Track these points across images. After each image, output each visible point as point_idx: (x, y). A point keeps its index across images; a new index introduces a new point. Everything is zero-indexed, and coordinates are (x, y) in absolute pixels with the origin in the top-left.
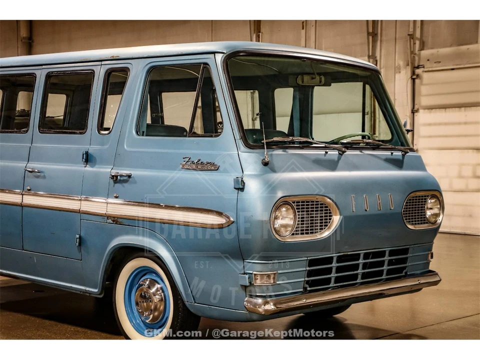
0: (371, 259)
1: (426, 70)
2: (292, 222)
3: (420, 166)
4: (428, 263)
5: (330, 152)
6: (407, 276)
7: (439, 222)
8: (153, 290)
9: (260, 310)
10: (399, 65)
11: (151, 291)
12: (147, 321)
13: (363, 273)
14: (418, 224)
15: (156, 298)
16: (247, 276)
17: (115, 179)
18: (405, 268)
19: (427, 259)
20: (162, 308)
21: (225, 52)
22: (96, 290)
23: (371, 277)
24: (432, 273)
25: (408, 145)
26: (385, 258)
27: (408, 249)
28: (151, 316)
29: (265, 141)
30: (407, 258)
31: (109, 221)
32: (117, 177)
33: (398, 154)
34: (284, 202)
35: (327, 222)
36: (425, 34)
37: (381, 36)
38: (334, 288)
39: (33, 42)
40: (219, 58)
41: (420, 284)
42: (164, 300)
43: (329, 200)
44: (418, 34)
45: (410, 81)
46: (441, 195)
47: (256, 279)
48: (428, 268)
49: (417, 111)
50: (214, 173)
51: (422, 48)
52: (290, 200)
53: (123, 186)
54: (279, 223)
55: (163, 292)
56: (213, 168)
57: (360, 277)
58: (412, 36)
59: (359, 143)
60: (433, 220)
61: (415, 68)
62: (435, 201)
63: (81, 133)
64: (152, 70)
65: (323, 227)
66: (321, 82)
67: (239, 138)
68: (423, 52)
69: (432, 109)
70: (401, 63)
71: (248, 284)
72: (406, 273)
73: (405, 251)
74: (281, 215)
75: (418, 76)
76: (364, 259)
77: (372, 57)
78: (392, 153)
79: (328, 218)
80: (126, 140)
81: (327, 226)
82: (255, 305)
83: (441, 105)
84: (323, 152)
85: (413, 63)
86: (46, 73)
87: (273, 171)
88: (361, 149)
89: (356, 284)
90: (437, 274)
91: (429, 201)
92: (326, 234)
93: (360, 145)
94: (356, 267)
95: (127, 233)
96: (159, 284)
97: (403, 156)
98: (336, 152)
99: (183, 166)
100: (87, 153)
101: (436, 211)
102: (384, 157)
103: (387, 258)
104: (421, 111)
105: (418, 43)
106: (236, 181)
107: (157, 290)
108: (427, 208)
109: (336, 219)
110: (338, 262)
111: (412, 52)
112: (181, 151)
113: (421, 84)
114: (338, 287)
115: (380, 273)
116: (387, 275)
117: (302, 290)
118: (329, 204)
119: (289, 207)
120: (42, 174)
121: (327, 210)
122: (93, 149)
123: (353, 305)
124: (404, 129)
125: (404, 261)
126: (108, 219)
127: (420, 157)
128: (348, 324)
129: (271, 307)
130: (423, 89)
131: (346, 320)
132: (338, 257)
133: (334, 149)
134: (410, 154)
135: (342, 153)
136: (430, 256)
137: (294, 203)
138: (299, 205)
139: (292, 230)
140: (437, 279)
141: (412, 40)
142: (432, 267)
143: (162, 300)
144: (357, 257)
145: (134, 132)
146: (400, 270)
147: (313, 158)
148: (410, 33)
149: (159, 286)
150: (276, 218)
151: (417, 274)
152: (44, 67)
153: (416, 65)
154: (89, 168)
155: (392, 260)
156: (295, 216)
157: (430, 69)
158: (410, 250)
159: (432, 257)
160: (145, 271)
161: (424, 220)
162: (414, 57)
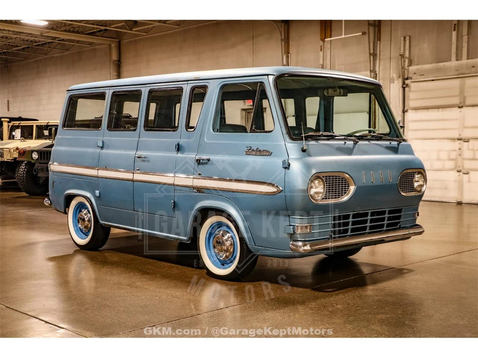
0: (376, 216)
1: (413, 80)
2: (322, 191)
3: (409, 151)
4: (415, 219)
5: (348, 142)
6: (400, 228)
7: (423, 190)
8: (226, 237)
9: (301, 250)
10: (393, 77)
11: (225, 238)
12: (221, 259)
13: (370, 226)
14: (409, 192)
15: (228, 243)
16: (292, 227)
17: (199, 162)
18: (399, 222)
19: (414, 216)
20: (232, 250)
21: (275, 74)
22: (186, 238)
23: (376, 229)
24: (418, 226)
25: (402, 137)
26: (386, 216)
27: (402, 209)
28: (225, 255)
29: (303, 135)
30: (400, 216)
31: (194, 191)
32: (200, 160)
33: (395, 143)
34: (317, 177)
35: (346, 191)
36: (412, 55)
37: (380, 56)
38: (350, 236)
39: (121, 63)
40: (271, 78)
41: (409, 234)
42: (233, 244)
43: (347, 175)
44: (407, 54)
45: (401, 89)
46: (425, 172)
47: (298, 229)
48: (415, 222)
49: (407, 111)
50: (269, 157)
51: (410, 64)
52: (321, 175)
53: (205, 167)
54: (313, 191)
55: (232, 239)
56: (267, 154)
57: (368, 228)
58: (402, 56)
59: (367, 136)
60: (419, 189)
61: (405, 79)
62: (421, 176)
63: (174, 131)
64: (223, 87)
65: (343, 194)
66: (340, 93)
67: (285, 133)
68: (411, 68)
69: (418, 109)
70: (395, 76)
71: (292, 232)
72: (400, 226)
73: (400, 211)
74: (315, 185)
75: (407, 85)
76: (371, 216)
77: (373, 72)
78: (390, 143)
79: (347, 187)
80: (206, 135)
81: (345, 193)
82: (297, 246)
83: (425, 107)
84: (343, 142)
85: (403, 76)
86: (149, 90)
87: (309, 155)
88: (369, 140)
89: (366, 233)
90: (421, 227)
91: (416, 176)
92: (345, 198)
93: (368, 137)
94: (366, 222)
95: (207, 199)
96: (229, 233)
97: (398, 144)
98: (352, 143)
99: (246, 152)
100: (178, 144)
101: (421, 183)
102: (385, 146)
103: (387, 216)
104: (409, 111)
105: (407, 61)
106: (284, 162)
107: (228, 238)
108: (415, 181)
109: (352, 188)
110: (353, 218)
111: (403, 68)
112: (245, 143)
113: (410, 91)
114: (353, 235)
115: (382, 226)
116: (387, 227)
117: (328, 237)
118: (347, 178)
119: (320, 180)
120: (147, 159)
121: (346, 182)
122: (182, 142)
123: (363, 248)
124: (399, 126)
125: (399, 217)
126: (194, 189)
127: (409, 145)
128: (359, 262)
129: (308, 248)
130: (411, 95)
131: (357, 260)
132: (354, 215)
133: (350, 140)
134: (403, 143)
135: (355, 143)
136: (417, 214)
137: (323, 177)
138: (327, 179)
139: (322, 195)
140: (422, 230)
141: (403, 59)
142: (417, 222)
143: (231, 245)
144: (366, 215)
145: (211, 130)
146: (396, 224)
147: (336, 146)
148: (401, 54)
149: (229, 235)
150: (311, 187)
151: (408, 227)
152: (147, 85)
153: (406, 77)
154: (180, 155)
155: (390, 217)
156: (324, 186)
157: (416, 80)
158: (403, 210)
159: (418, 215)
160: (220, 225)
161: (413, 189)
162: (404, 71)
